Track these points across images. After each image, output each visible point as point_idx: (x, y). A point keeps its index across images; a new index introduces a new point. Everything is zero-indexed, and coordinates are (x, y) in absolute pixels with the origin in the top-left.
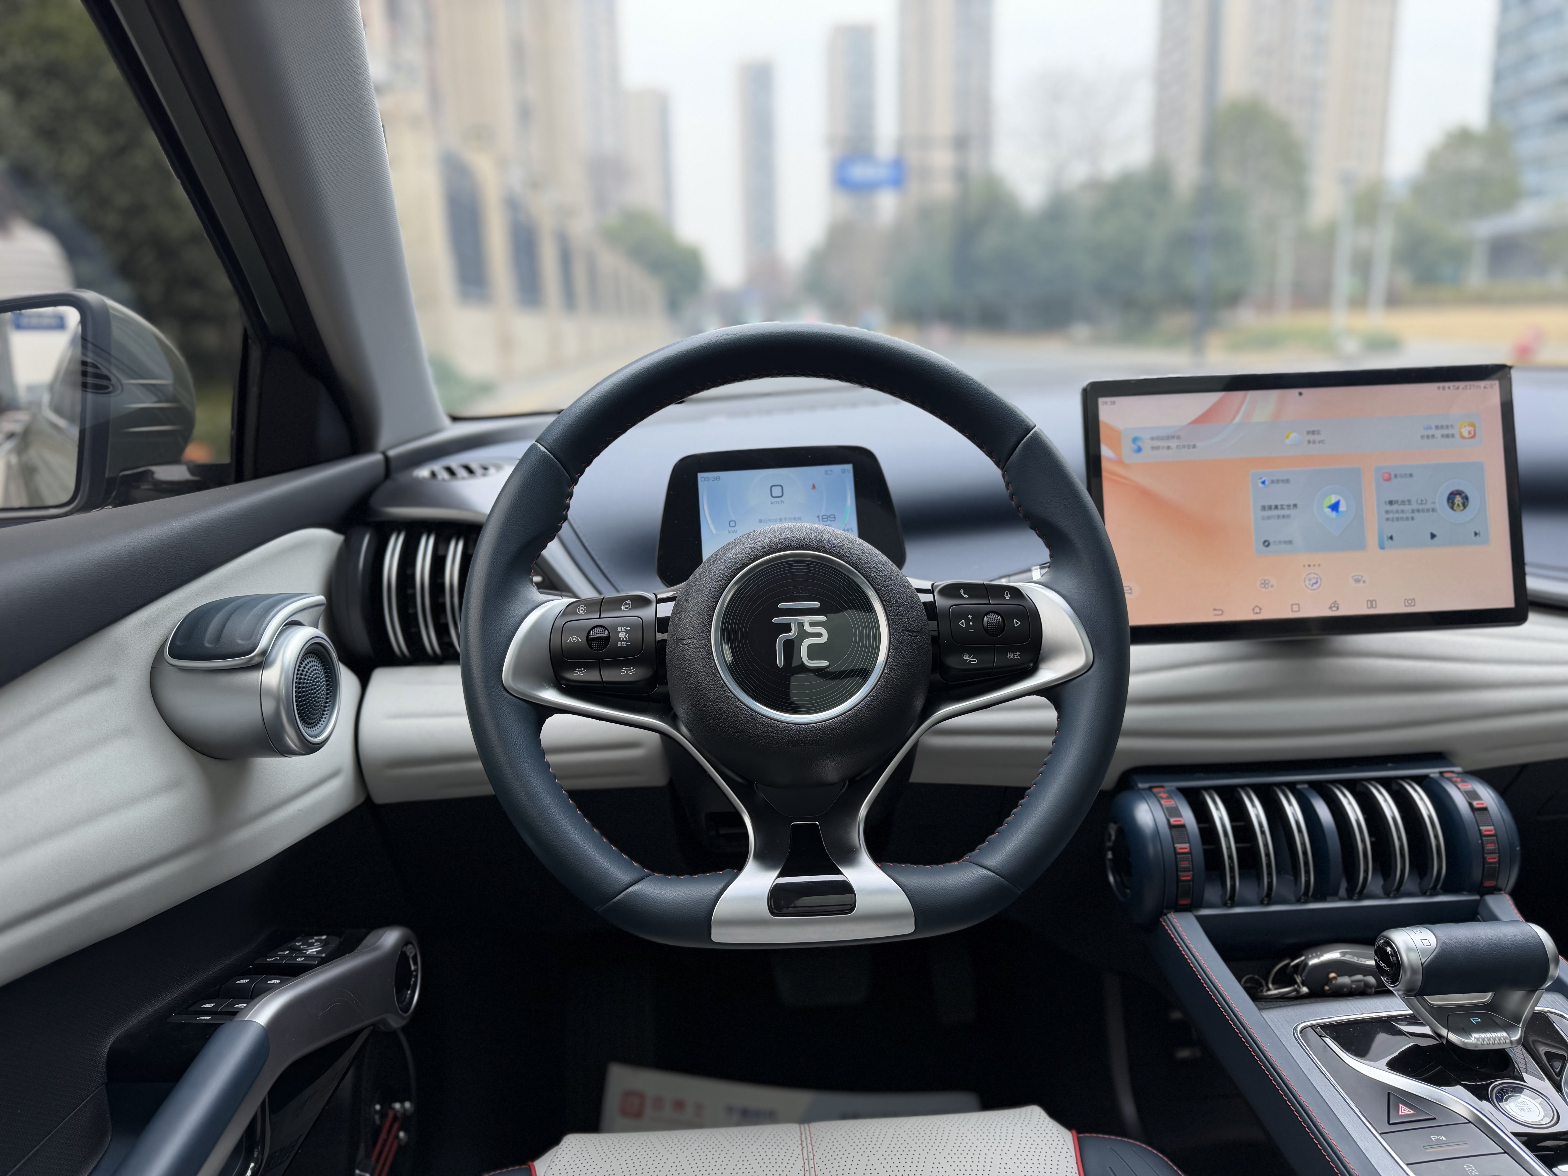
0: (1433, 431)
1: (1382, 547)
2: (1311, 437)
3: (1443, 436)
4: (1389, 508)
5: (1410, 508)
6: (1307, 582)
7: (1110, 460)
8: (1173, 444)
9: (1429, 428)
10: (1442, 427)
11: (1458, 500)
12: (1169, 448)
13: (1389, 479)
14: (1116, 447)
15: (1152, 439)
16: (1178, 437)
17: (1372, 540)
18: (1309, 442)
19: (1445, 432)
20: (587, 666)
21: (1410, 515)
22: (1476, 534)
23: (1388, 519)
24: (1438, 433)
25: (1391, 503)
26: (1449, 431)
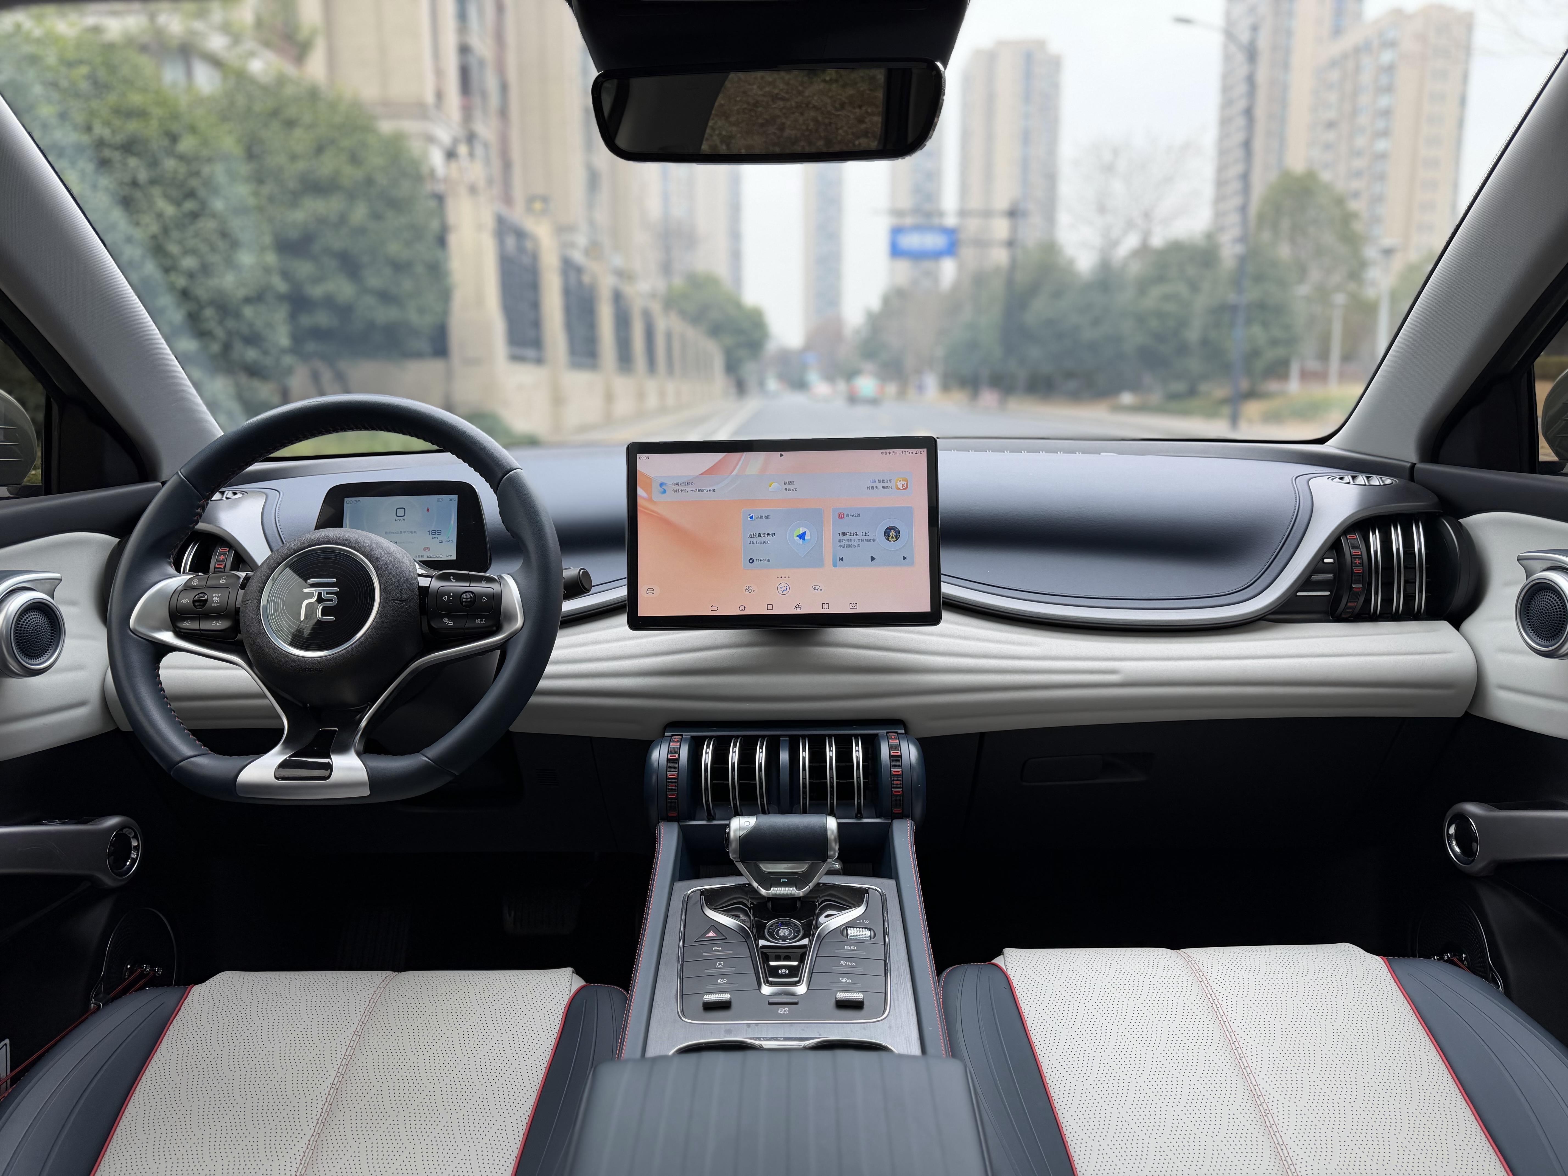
0: (877, 484)
1: (835, 566)
2: (788, 487)
3: (883, 487)
4: (842, 538)
5: (857, 538)
6: (779, 589)
7: (643, 498)
8: (688, 488)
9: (874, 481)
10: (883, 481)
11: (892, 533)
12: (685, 491)
13: (843, 517)
14: (648, 490)
15: (674, 484)
16: (692, 484)
17: (828, 560)
18: (786, 489)
19: (885, 484)
20: (192, 619)
21: (856, 544)
22: (904, 558)
23: (840, 546)
24: (880, 485)
25: (843, 534)
26: (889, 484)
